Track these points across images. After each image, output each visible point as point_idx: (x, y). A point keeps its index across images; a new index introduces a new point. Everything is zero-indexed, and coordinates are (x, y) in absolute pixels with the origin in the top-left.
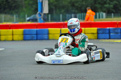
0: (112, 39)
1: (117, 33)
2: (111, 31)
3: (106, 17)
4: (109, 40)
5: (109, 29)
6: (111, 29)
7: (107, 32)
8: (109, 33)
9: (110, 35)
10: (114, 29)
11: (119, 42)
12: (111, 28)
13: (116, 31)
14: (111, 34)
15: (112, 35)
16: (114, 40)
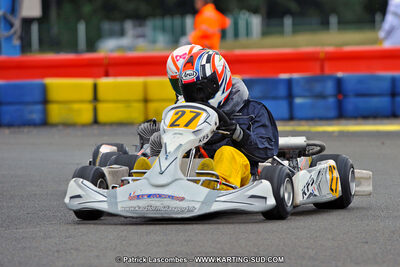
0: (303, 122)
1: (322, 96)
2: (296, 90)
3: (265, 33)
4: (292, 123)
5: (289, 82)
6: (298, 80)
7: (282, 91)
8: (290, 97)
9: (291, 105)
10: (309, 81)
11: (333, 132)
12: (295, 76)
13: (318, 88)
14: (298, 101)
15: (301, 105)
16: (311, 123)
